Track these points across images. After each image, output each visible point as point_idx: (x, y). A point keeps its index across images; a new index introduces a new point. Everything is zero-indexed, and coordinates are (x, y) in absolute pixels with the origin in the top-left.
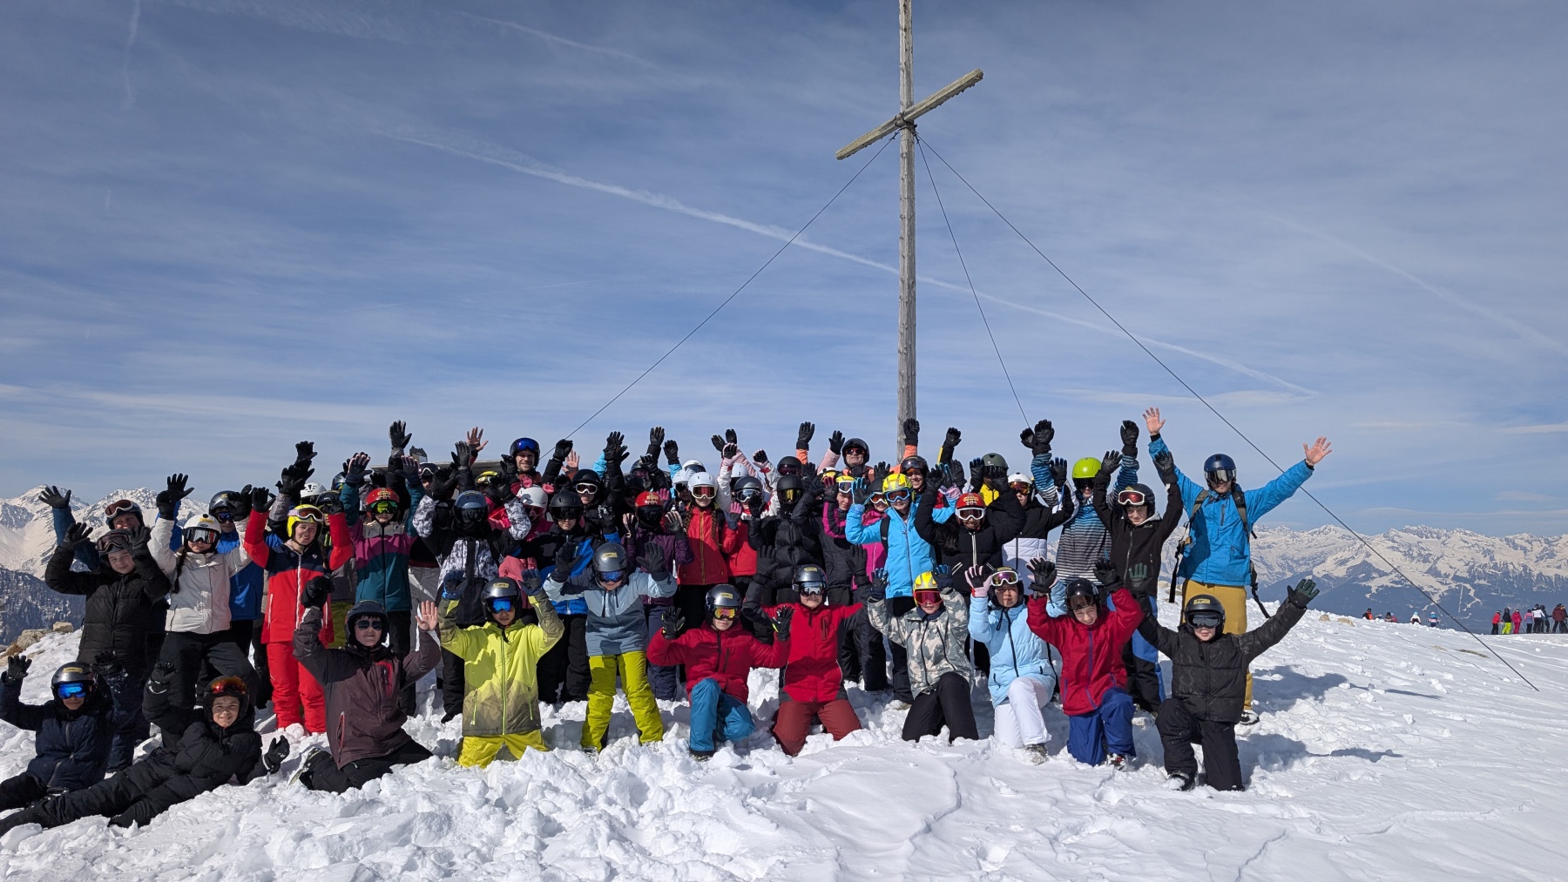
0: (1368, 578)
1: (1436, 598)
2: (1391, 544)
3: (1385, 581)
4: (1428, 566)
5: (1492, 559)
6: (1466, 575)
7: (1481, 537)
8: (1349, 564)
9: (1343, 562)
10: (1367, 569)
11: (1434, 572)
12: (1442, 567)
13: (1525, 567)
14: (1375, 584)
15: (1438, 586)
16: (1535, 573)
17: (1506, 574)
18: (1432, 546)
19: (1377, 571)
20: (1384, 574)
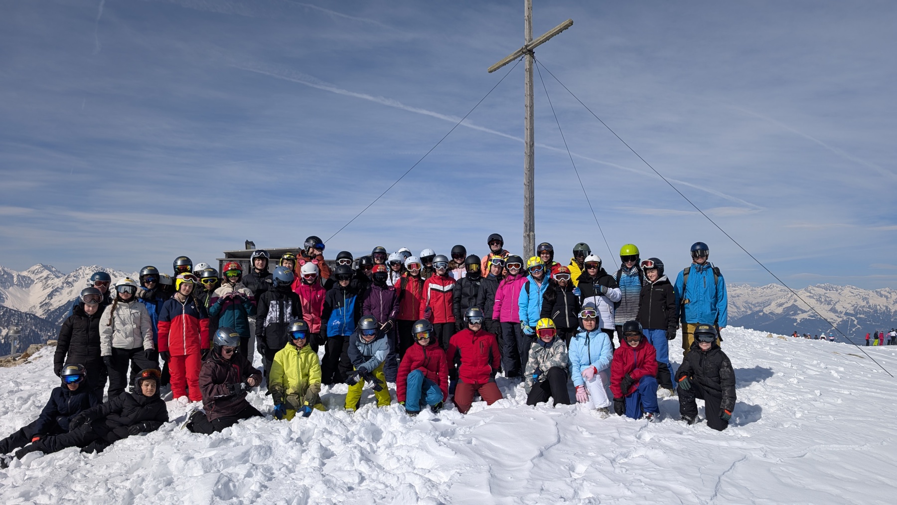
0: (795, 314)
1: (835, 325)
2: (809, 294)
3: (805, 316)
4: (830, 307)
5: (868, 303)
6: (852, 312)
7: (861, 290)
8: (784, 306)
9: (781, 305)
10: (795, 309)
11: (833, 310)
12: (839, 307)
13: (887, 307)
14: (799, 317)
15: (836, 318)
16: (893, 311)
17: (876, 311)
18: (833, 295)
19: (801, 310)
20: (804, 312)
